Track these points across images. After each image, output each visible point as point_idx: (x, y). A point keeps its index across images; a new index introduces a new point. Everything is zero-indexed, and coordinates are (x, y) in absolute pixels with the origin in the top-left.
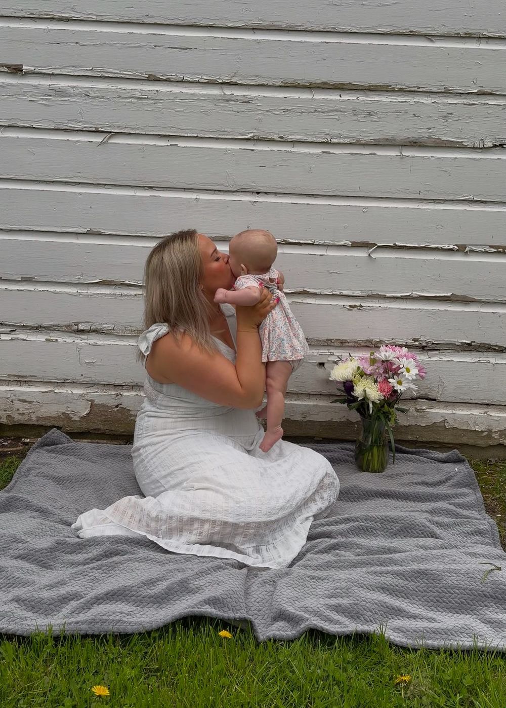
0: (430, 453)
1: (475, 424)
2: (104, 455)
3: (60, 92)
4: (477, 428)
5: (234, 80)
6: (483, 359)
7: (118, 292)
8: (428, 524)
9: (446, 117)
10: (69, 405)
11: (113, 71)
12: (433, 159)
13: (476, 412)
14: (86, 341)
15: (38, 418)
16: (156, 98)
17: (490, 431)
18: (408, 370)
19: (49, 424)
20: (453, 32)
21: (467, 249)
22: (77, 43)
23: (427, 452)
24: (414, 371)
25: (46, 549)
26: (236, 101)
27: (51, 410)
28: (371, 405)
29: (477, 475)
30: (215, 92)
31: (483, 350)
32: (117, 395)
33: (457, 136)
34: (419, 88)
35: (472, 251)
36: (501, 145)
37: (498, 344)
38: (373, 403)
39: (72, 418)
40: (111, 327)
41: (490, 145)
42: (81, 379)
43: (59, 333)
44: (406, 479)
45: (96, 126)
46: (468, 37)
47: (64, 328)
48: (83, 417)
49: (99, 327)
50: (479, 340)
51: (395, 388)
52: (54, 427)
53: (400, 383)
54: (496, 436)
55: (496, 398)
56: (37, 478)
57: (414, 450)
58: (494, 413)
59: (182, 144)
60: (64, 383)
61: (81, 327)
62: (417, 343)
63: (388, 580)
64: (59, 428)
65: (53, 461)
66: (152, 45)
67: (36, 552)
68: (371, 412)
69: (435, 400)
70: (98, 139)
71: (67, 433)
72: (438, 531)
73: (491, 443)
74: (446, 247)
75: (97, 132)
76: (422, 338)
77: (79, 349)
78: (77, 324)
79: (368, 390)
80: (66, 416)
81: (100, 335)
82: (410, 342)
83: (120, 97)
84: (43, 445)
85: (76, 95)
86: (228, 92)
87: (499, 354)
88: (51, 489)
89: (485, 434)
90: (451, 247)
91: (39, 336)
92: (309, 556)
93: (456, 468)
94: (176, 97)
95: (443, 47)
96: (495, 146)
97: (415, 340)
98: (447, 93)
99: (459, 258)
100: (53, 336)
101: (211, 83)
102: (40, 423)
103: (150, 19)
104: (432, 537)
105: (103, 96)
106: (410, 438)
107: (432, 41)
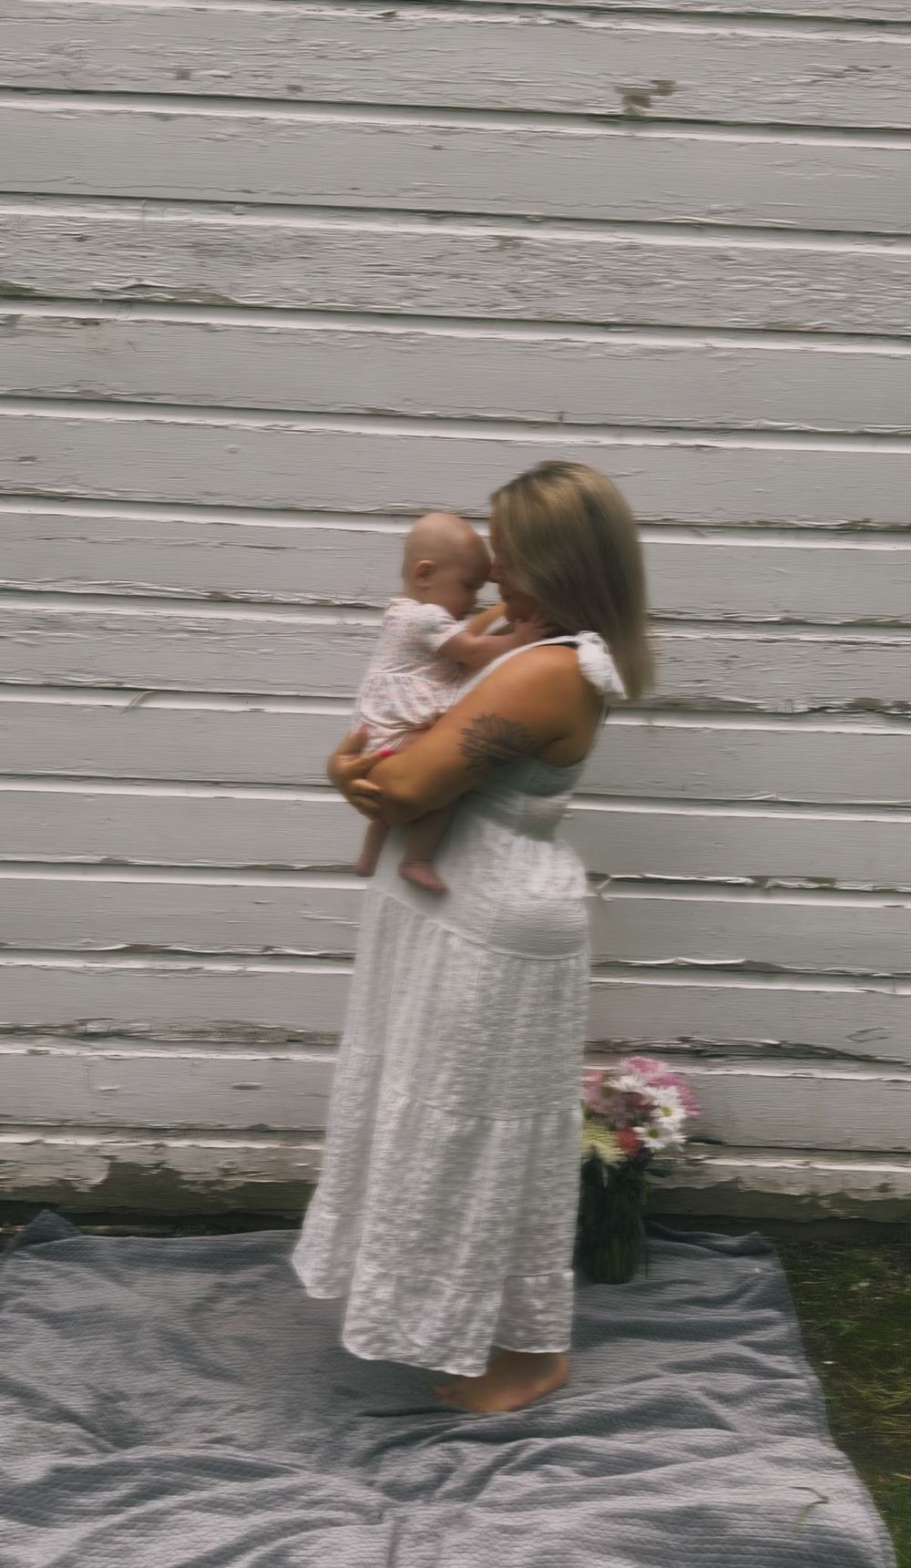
0: (713, 1238)
1: (791, 1184)
2: (134, 1261)
3: (54, 623)
4: (793, 1191)
5: (362, 600)
6: (800, 1072)
7: (159, 964)
8: (704, 1400)
9: (727, 662)
10: (71, 1166)
11: (146, 585)
12: (707, 731)
13: (791, 1163)
14: (100, 1053)
15: (18, 1190)
16: (227, 632)
17: (814, 1196)
18: (667, 1112)
19: (35, 1200)
20: (736, 519)
21: (770, 883)
22: (83, 539)
23: (707, 1237)
24: (679, 1114)
25: (36, 1488)
26: (366, 635)
27: (41, 1175)
28: (605, 1175)
29: (792, 1279)
30: (329, 620)
31: (799, 1056)
32: (157, 1146)
33: (748, 694)
34: (680, 613)
35: (778, 887)
36: (822, 710)
37: (826, 1045)
38: (609, 1168)
39: (77, 1188)
40: (144, 1026)
41: (802, 708)
42: (93, 1120)
43: (50, 1039)
44: (671, 1294)
45: (116, 680)
46: (764, 528)
47: (61, 1031)
48: (96, 1187)
49: (124, 1027)
50: (794, 1039)
51: (647, 1146)
52: (43, 1205)
53: (654, 1134)
54: (824, 1203)
55: (825, 1139)
56: (16, 1316)
57: (685, 1233)
58: (822, 1165)
59: (271, 708)
60: (60, 1127)
61: (92, 1028)
62: (686, 1046)
63: (634, 1531)
64: (52, 1207)
65: (42, 1277)
66: (216, 542)
67: (17, 1495)
68: (605, 1184)
69: (719, 1143)
70: (121, 702)
71: (67, 1215)
72: (721, 1410)
73: (816, 1216)
74: (734, 880)
75: (118, 690)
76: (696, 1037)
77: (89, 1065)
78: (84, 1022)
79: (599, 1145)
80: (65, 1186)
81: (123, 1041)
82: (675, 1043)
83: (161, 630)
84: (25, 1242)
85: (82, 628)
86: (351, 620)
87: (829, 1062)
88: (42, 1340)
89: (806, 1201)
90: (742, 880)
91: (16, 1045)
92: (499, 1478)
93: (757, 1267)
94: (260, 627)
95: (720, 546)
96: (814, 711)
97: (684, 1040)
98: (729, 622)
99: (756, 900)
100: (42, 1045)
101: (321, 606)
102: (18, 1198)
103: (210, 497)
104: (713, 1426)
105: (130, 627)
106: (677, 1210)
107: (701, 535)
